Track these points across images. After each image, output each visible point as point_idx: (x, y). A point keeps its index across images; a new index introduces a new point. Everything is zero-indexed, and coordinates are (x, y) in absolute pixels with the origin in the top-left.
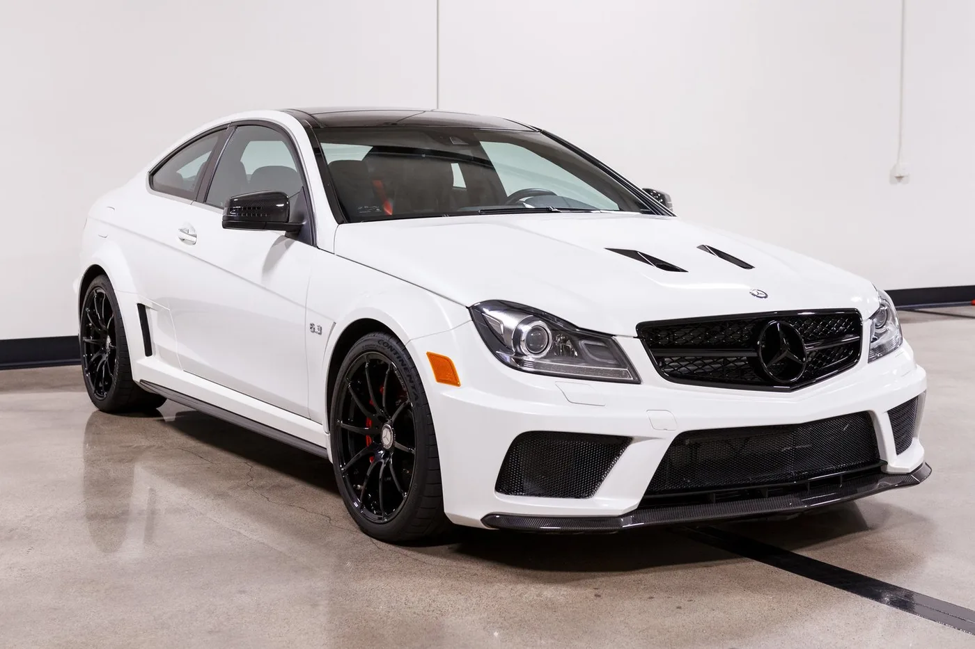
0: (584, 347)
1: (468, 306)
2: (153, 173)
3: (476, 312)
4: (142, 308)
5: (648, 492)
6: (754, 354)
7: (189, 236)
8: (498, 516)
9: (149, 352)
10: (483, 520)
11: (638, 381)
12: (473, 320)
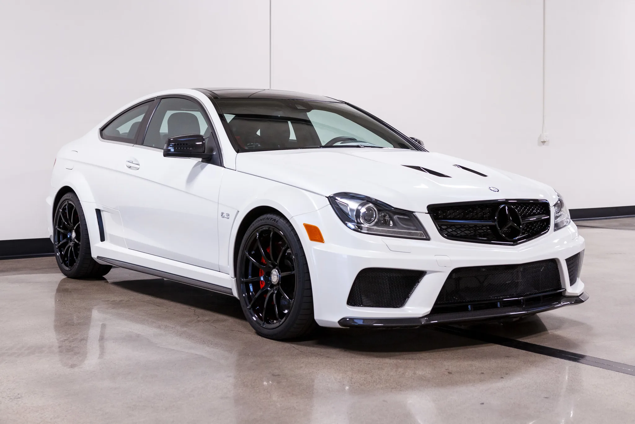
0: (397, 219)
1: (327, 196)
2: (102, 130)
3: (332, 200)
4: (98, 212)
5: (436, 304)
6: (493, 224)
7: (133, 165)
8: (348, 319)
9: (103, 239)
10: (339, 322)
11: (428, 239)
12: (331, 204)
